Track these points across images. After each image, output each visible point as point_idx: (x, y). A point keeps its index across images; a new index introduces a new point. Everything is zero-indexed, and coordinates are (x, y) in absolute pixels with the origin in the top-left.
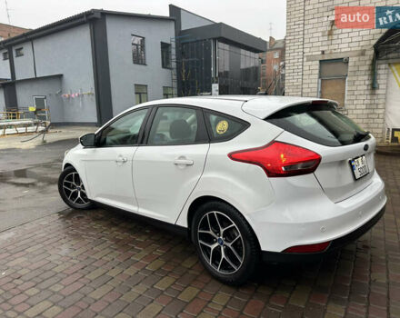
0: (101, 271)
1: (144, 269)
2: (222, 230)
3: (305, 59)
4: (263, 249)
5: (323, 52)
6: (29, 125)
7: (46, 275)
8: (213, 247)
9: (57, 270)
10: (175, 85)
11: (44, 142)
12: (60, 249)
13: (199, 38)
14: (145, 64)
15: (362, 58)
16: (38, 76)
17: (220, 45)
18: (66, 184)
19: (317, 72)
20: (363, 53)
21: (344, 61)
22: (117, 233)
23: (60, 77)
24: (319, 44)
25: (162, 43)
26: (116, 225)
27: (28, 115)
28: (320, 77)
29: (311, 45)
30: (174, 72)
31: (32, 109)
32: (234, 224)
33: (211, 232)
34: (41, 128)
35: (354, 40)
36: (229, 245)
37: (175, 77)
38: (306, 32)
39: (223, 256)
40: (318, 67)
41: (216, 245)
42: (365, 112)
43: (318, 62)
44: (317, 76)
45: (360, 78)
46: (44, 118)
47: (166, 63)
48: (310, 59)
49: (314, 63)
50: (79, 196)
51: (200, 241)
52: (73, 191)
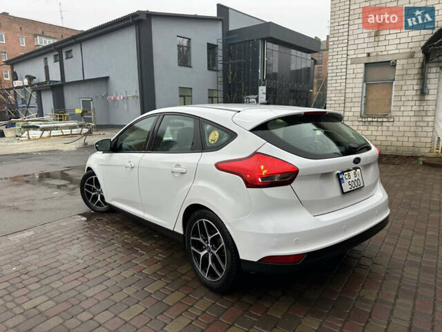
0: (101, 272)
1: (141, 271)
2: (209, 238)
3: (349, 62)
4: (241, 258)
5: (369, 55)
6: (74, 127)
7: (50, 273)
8: (202, 254)
9: (62, 268)
10: (221, 87)
11: (86, 144)
12: (71, 249)
13: (247, 39)
14: (191, 67)
15: (411, 61)
16: (85, 78)
17: (269, 45)
18: (87, 187)
19: (362, 75)
20: (412, 55)
21: (391, 64)
22: (127, 237)
23: (107, 79)
24: (365, 45)
25: (208, 44)
26: (129, 229)
27: (74, 117)
28: (365, 81)
29: (355, 47)
30: (220, 74)
31: (79, 111)
32: (219, 233)
33: (201, 240)
34: (85, 130)
35: (402, 41)
36: (215, 252)
37: (221, 80)
38: (351, 33)
39: (210, 263)
40: (362, 70)
41: (205, 252)
42: (413, 119)
43: (363, 65)
44: (361, 80)
45: (409, 82)
46: (89, 120)
47: (211, 65)
48: (355, 61)
49: (358, 66)
50: (99, 199)
51: (192, 248)
52: (93, 194)
